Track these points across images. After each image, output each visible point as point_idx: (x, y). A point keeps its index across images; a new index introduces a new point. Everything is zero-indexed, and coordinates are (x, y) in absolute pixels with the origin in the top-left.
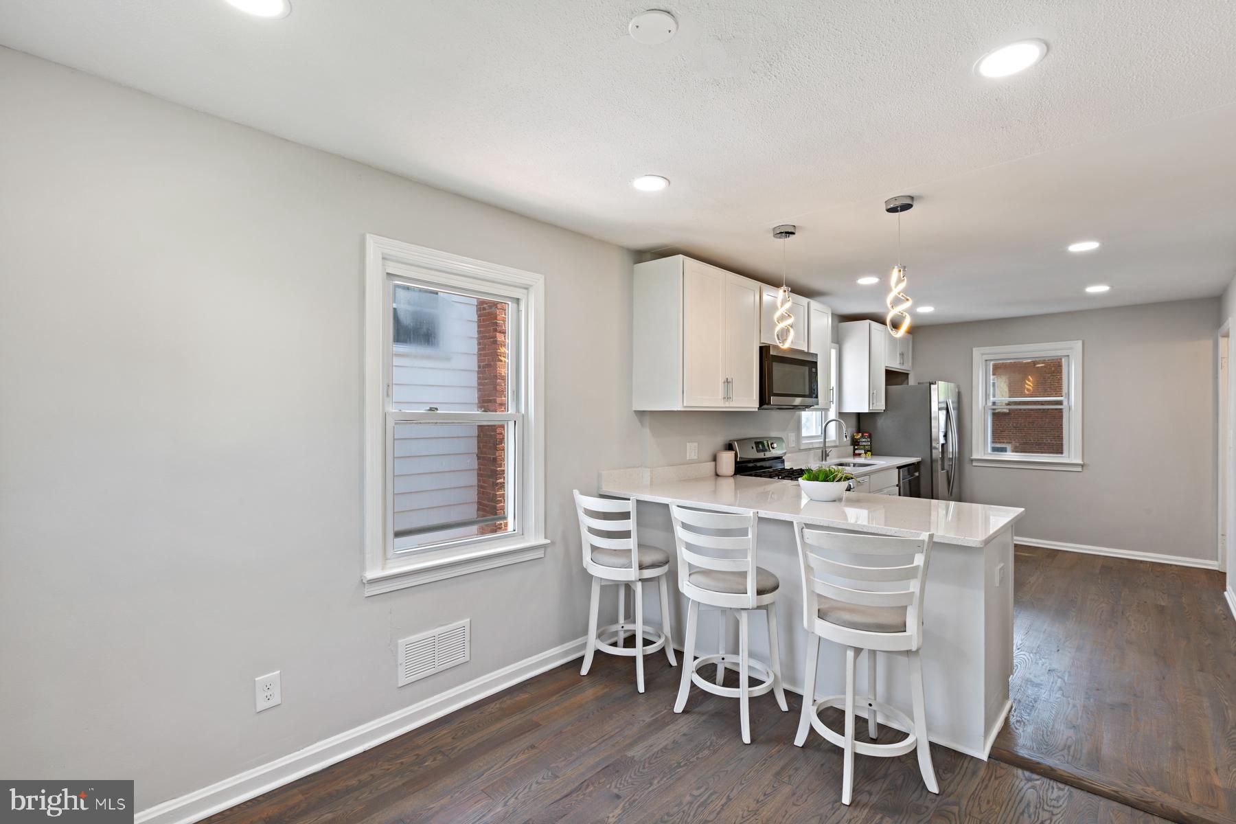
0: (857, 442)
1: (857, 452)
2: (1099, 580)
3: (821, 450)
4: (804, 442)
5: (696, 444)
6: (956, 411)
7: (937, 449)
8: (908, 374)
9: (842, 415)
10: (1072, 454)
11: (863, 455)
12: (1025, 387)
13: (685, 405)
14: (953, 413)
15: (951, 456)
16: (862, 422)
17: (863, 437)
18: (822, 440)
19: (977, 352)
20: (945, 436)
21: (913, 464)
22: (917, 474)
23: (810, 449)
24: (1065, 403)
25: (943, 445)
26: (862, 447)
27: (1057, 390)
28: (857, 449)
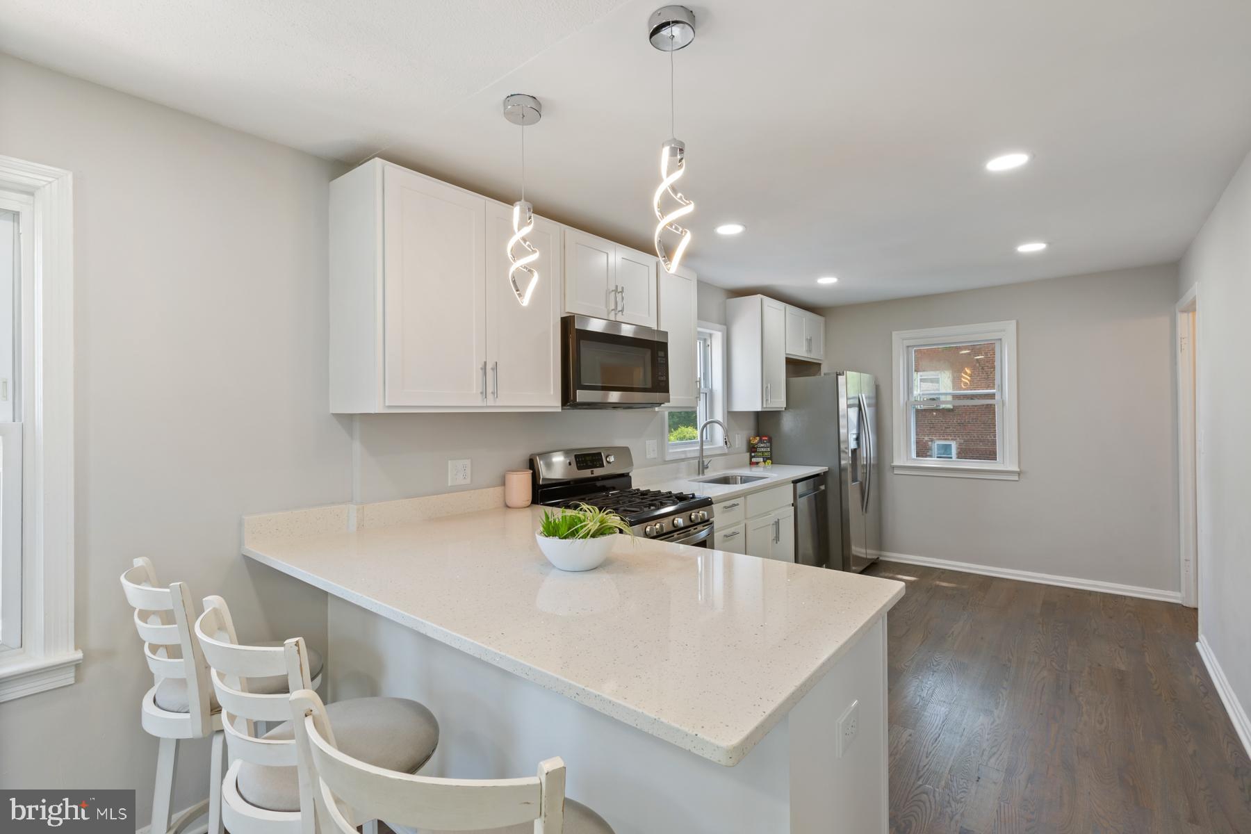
0: (754, 448)
1: (754, 460)
2: (1041, 626)
3: (697, 461)
4: (670, 451)
5: (468, 462)
6: (872, 409)
7: (846, 453)
8: (820, 364)
9: (732, 415)
10: (1006, 461)
11: (762, 464)
12: (961, 381)
13: (387, 404)
14: (868, 412)
15: (865, 463)
16: (764, 423)
17: (761, 441)
18: (698, 448)
19: (896, 336)
20: (858, 439)
21: (817, 475)
22: (823, 487)
23: (683, 460)
24: (997, 397)
25: (854, 451)
26: (760, 454)
27: (990, 382)
28: (754, 457)
